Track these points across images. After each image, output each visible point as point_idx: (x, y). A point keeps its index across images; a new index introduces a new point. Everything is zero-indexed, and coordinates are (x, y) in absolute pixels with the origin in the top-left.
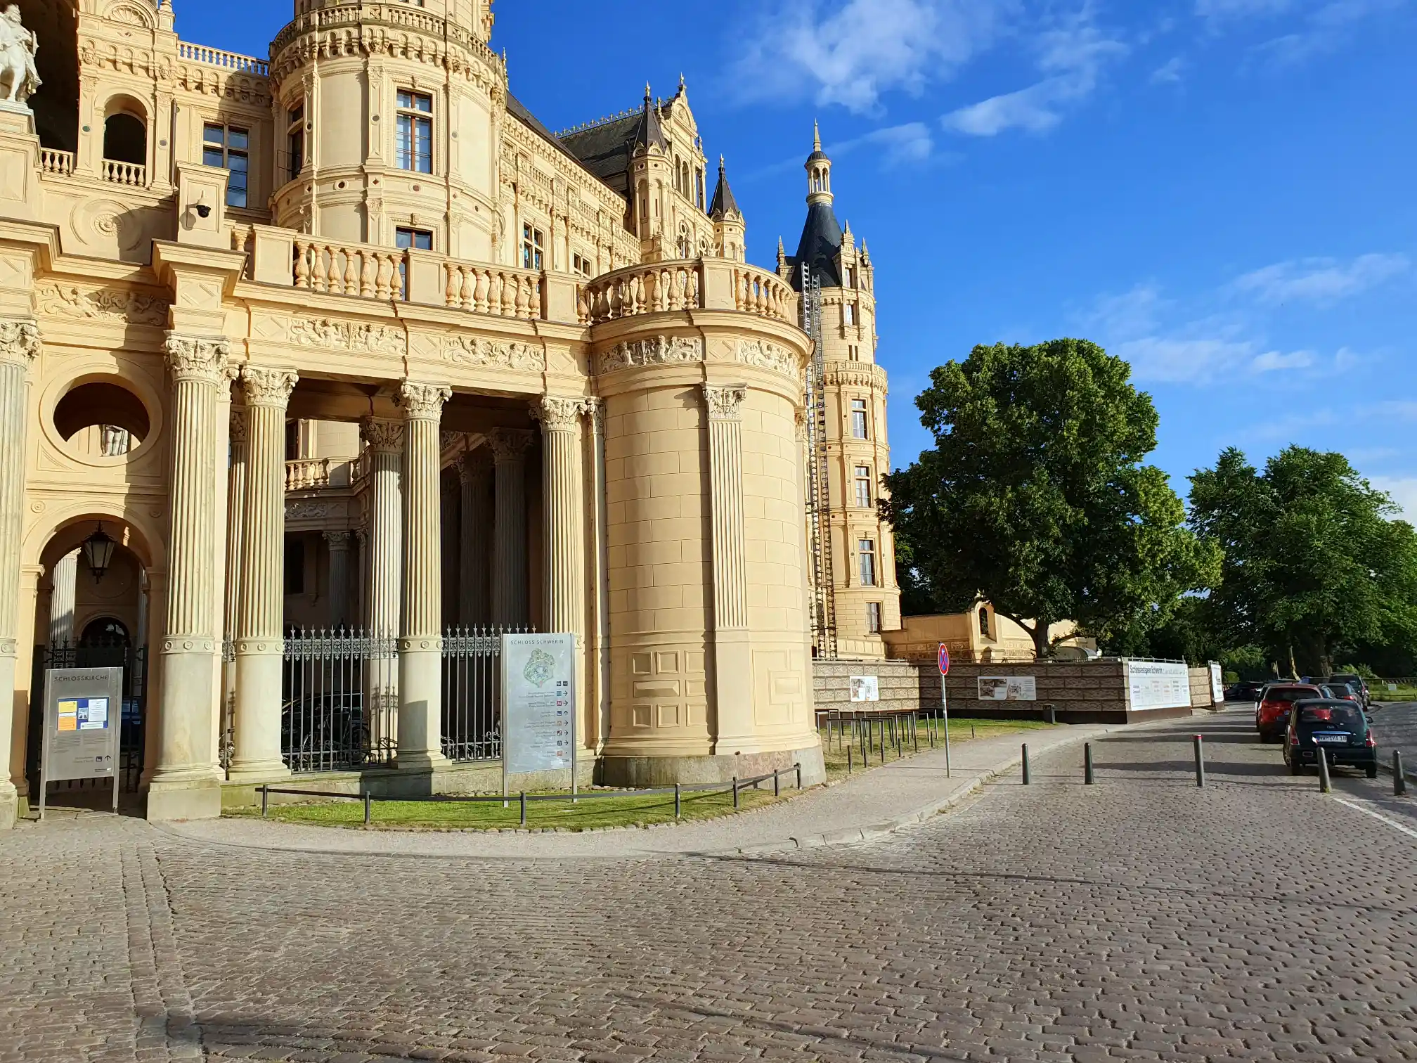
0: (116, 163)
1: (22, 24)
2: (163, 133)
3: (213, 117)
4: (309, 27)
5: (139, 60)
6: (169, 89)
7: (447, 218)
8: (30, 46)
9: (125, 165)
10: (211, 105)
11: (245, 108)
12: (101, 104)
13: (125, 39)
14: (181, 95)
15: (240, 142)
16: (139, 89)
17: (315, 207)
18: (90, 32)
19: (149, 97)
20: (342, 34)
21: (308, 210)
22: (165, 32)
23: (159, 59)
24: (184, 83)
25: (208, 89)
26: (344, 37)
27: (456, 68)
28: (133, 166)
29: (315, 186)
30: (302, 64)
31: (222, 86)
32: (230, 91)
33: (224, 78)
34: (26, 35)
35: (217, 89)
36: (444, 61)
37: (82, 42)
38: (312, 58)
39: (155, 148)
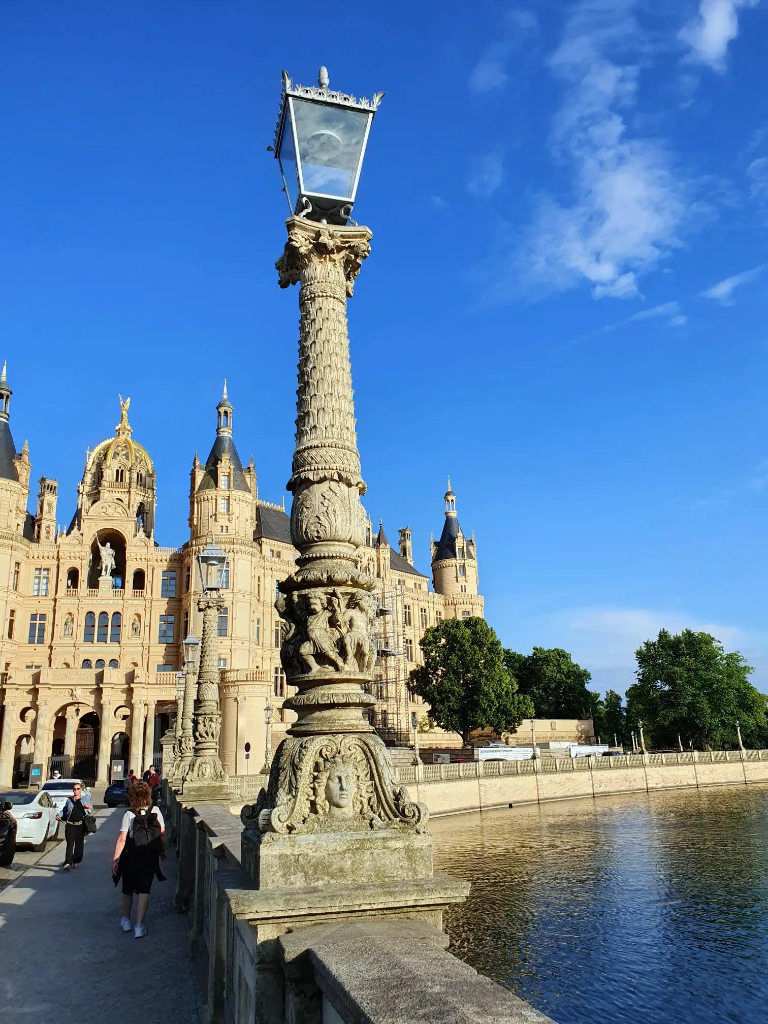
0: (136, 590)
1: (111, 548)
2: (149, 579)
3: (165, 569)
4: (192, 545)
5: (143, 556)
6: (151, 564)
7: (232, 603)
8: (112, 555)
9: (138, 590)
10: (164, 566)
11: (175, 564)
12: (132, 573)
13: (140, 551)
14: (155, 564)
15: (173, 574)
16: (142, 565)
17: (192, 603)
18: (130, 551)
19: (146, 567)
20: (201, 547)
21: (190, 604)
22: (152, 547)
23: (150, 556)
24: (157, 560)
25: (164, 561)
26: (202, 548)
27: (237, 553)
28: (141, 590)
29: (192, 596)
30: (190, 556)
31: (168, 560)
32: (170, 560)
33: (169, 557)
34: (111, 552)
35: (166, 561)
36: (233, 551)
37: (127, 555)
38: (192, 555)
39: (147, 584)
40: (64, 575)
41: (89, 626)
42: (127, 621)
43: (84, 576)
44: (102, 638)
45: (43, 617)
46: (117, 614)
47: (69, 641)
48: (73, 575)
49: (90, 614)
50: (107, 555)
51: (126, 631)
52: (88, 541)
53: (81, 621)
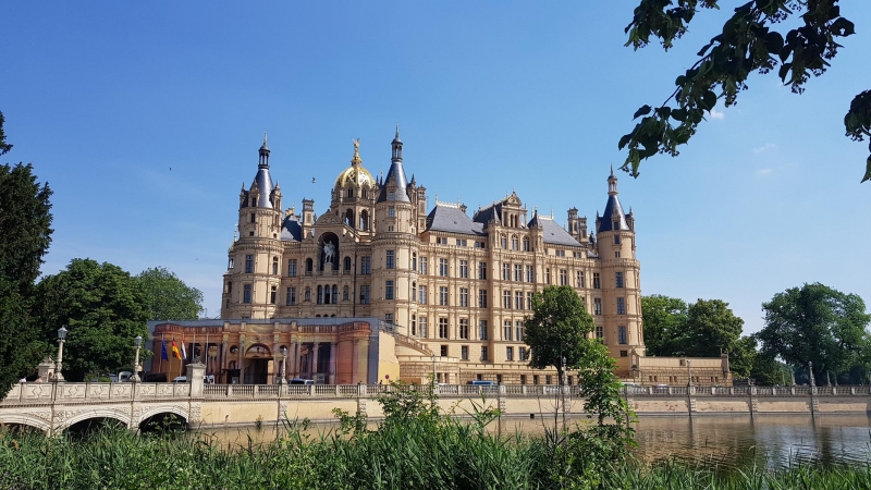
0: (346, 271)
2: (353, 263)
3: (363, 256)
5: (349, 248)
6: (354, 253)
10: (363, 254)
11: (369, 252)
12: (343, 259)
13: (347, 245)
14: (357, 253)
16: (349, 254)
18: (342, 246)
19: (351, 255)
23: (352, 248)
24: (358, 251)
25: (362, 251)
26: (377, 242)
27: (398, 244)
28: (348, 271)
31: (364, 250)
32: (366, 250)
33: (364, 248)
37: (340, 248)
38: (373, 246)
39: (352, 268)
40: (304, 264)
41: (319, 294)
42: (340, 290)
43: (315, 262)
44: (327, 302)
45: (294, 289)
46: (335, 286)
47: (307, 303)
48: (309, 261)
49: (319, 287)
50: (329, 250)
51: (340, 297)
52: (316, 241)
53: (314, 291)
